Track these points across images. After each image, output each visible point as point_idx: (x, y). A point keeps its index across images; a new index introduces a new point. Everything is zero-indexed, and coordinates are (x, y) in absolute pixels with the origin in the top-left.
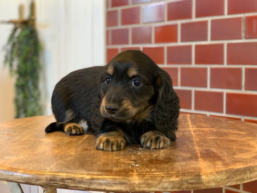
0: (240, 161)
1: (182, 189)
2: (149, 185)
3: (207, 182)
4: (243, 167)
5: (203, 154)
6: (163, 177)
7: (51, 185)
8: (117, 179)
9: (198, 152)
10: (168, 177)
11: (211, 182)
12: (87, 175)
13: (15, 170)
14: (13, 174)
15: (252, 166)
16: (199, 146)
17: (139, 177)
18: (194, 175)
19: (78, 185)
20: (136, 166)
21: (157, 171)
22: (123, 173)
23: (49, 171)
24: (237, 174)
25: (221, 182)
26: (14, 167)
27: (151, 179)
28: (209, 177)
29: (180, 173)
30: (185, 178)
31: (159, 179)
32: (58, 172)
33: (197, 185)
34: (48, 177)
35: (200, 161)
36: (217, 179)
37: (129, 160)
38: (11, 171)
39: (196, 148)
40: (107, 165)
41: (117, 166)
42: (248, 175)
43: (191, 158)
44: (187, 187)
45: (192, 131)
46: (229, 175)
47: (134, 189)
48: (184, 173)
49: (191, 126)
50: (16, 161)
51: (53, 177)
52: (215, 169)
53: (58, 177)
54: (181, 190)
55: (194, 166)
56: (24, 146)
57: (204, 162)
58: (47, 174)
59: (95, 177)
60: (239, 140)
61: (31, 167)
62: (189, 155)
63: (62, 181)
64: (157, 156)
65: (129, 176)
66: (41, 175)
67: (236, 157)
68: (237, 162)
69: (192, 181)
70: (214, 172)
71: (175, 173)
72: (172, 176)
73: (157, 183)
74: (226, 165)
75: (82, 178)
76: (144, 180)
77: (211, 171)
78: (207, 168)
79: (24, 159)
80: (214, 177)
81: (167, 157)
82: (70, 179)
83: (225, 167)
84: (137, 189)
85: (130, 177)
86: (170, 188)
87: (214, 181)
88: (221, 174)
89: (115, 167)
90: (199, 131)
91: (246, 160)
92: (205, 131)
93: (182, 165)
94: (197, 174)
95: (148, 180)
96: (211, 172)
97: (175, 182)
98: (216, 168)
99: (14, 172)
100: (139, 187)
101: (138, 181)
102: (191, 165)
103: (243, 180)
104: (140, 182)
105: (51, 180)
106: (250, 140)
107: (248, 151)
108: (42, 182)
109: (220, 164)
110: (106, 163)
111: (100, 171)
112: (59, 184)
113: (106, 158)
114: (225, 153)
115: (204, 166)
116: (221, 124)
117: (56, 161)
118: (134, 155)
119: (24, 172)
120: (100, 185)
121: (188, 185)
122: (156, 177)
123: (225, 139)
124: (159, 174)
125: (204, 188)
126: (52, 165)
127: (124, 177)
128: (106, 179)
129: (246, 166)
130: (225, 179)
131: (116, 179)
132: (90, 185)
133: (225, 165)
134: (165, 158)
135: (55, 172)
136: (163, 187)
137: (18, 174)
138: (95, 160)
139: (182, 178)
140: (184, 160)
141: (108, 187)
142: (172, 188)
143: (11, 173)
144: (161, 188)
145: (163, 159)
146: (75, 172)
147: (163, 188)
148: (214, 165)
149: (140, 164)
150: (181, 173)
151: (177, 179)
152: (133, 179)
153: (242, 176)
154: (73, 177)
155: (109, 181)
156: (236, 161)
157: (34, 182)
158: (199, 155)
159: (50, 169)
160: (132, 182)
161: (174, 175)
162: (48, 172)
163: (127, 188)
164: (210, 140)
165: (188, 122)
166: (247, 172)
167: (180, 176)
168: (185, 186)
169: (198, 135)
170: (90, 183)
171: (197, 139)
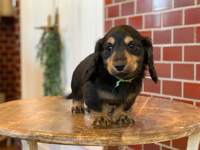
2: (87, 141)
3: (126, 141)
6: (97, 137)
8: (69, 137)
10: (100, 137)
11: (128, 141)
12: (51, 134)
17: (82, 136)
19: (45, 140)
20: (84, 130)
21: (95, 133)
24: (147, 137)
28: (127, 138)
30: (111, 138)
33: (118, 143)
34: (29, 134)
37: (83, 126)
42: (156, 138)
46: (142, 137)
47: (78, 143)
48: (111, 135)
50: (13, 125)
53: (34, 134)
55: (121, 131)
60: (167, 116)
65: (76, 135)
67: (154, 126)
69: (115, 139)
71: (105, 135)
73: (93, 140)
74: (142, 131)
75: (48, 135)
76: (85, 138)
82: (41, 136)
87: (130, 140)
88: (136, 136)
90: (146, 109)
92: (150, 109)
93: (114, 130)
96: (129, 135)
97: (104, 140)
100: (82, 142)
101: (81, 138)
105: (30, 136)
106: (175, 116)
107: (166, 123)
108: (25, 137)
112: (35, 139)
114: (149, 124)
115: (127, 131)
116: (166, 105)
117: (37, 126)
120: (58, 140)
121: (113, 143)
123: (158, 115)
124: (95, 135)
125: (124, 144)
126: (34, 128)
127: (73, 136)
130: (138, 140)
136: (96, 143)
146: (45, 132)
149: (87, 129)
151: (106, 138)
152: (78, 137)
153: (151, 138)
155: (64, 138)
156: (151, 129)
157: (21, 137)
159: (31, 130)
162: (29, 132)
163: (74, 143)
164: (148, 115)
165: (145, 103)
166: (155, 136)
167: (108, 136)
168: (110, 143)
169: (143, 112)
170: (52, 139)
171: (139, 115)
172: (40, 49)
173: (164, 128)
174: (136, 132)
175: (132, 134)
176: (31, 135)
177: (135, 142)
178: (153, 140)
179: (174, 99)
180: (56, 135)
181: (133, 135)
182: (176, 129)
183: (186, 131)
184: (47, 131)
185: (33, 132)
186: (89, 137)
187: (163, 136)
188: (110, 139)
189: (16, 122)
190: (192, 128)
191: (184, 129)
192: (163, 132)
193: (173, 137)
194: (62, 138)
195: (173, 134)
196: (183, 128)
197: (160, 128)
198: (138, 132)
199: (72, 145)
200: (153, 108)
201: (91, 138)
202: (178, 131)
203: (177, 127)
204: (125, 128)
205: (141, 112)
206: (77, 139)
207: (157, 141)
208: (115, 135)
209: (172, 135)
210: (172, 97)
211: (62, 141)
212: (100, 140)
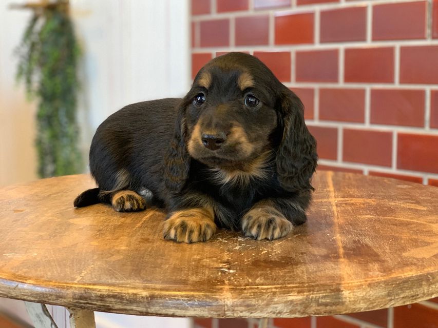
0: (412, 264)
1: (307, 314)
2: (249, 307)
3: (353, 301)
4: (416, 274)
5: (349, 249)
6: (274, 293)
7: (82, 306)
8: (196, 297)
9: (340, 244)
10: (284, 293)
11: (358, 302)
12: (143, 290)
13: (21, 279)
14: (17, 286)
15: (431, 272)
16: (342, 233)
17: (233, 294)
18: (330, 290)
19: (128, 307)
20: (229, 273)
21: (265, 282)
22: (206, 287)
23: (78, 281)
24: (404, 287)
25: (377, 301)
26: (20, 273)
27: (254, 298)
28: (356, 294)
29: (304, 287)
30: (314, 296)
31: (268, 296)
32: (94, 284)
33: (334, 308)
34: (77, 292)
35: (343, 262)
36: (369, 296)
37: (219, 261)
38: (13, 281)
39: (338, 237)
40: (181, 270)
41: (197, 273)
42: (425, 289)
43: (326, 257)
44: (317, 310)
45: (334, 203)
46: (391, 289)
47: (225, 315)
48: (313, 286)
49: (332, 194)
50: (23, 263)
51: (86, 293)
52: (366, 279)
53: (94, 292)
54: (306, 316)
55: (330, 272)
56: (40, 234)
57: (349, 266)
58: (75, 288)
59: (157, 293)
60: (414, 223)
61: (49, 274)
62: (323, 251)
63: (101, 300)
64: (268, 253)
65: (215, 292)
66: (64, 288)
67: (405, 254)
68: (407, 265)
69: (324, 299)
70: (365, 284)
71: (296, 287)
72: (292, 291)
73: (264, 305)
74: (386, 270)
75: (135, 295)
76: (242, 298)
77: (360, 282)
78: (353, 276)
79: (38, 259)
80: (364, 293)
81: (285, 255)
82: (114, 296)
83: (384, 274)
84: (229, 315)
85: (218, 294)
86: (286, 312)
87: (364, 299)
88: (376, 288)
89: (193, 274)
90: (346, 204)
91: (423, 262)
92: (357, 205)
93: (310, 271)
94: (334, 287)
95: (249, 298)
96: (360, 284)
97: (296, 301)
98: (368, 277)
99: (19, 282)
100: (233, 310)
101: (231, 300)
102: (325, 270)
103: (415, 297)
104: (235, 303)
105: (81, 298)
106: (433, 223)
107: (428, 244)
108: (65, 300)
109: (377, 270)
110: (178, 267)
111: (166, 282)
112: (95, 304)
113: (179, 256)
114: (388, 248)
115: (347, 274)
116: (384, 191)
117: (92, 263)
118: (229, 251)
119: (35, 283)
120: (165, 308)
121: (319, 308)
122: (263, 293)
123: (389, 220)
124: (268, 289)
125: (347, 312)
126: (85, 270)
127: (207, 294)
128: (176, 298)
129: (421, 274)
130: (383, 297)
131: (193, 296)
132: (149, 308)
133: (384, 271)
134: (281, 257)
135: (90, 284)
136: (274, 310)
137: (26, 286)
138: (159, 261)
139: (307, 296)
140: (315, 260)
141: (179, 311)
142: (290, 312)
143: (14, 284)
144: (271, 312)
145: (277, 260)
146: (123, 284)
147: (274, 313)
148: (366, 270)
149: (236, 269)
150: (307, 287)
151: (300, 297)
152: (223, 297)
153: (415, 290)
154: (119, 293)
155: (182, 301)
156: (405, 264)
157: (53, 300)
158: (341, 251)
159: (81, 278)
160: (221, 303)
161: (294, 291)
162: (76, 284)
163: (212, 312)
164: (363, 222)
165: (328, 187)
166: (424, 283)
167: (304, 292)
168: (313, 309)
169: (343, 212)
170: (148, 303)
171: (341, 221)
174: (371, 273)
175: (366, 281)
176: (85, 295)
178: (418, 295)
180: (159, 291)
188: (312, 298)
194: (178, 302)
197: (425, 258)
198: (378, 276)
200: (361, 200)
201: (259, 297)
204: (335, 263)
205: (338, 212)
208: (323, 285)
211: (178, 308)
212: (285, 302)
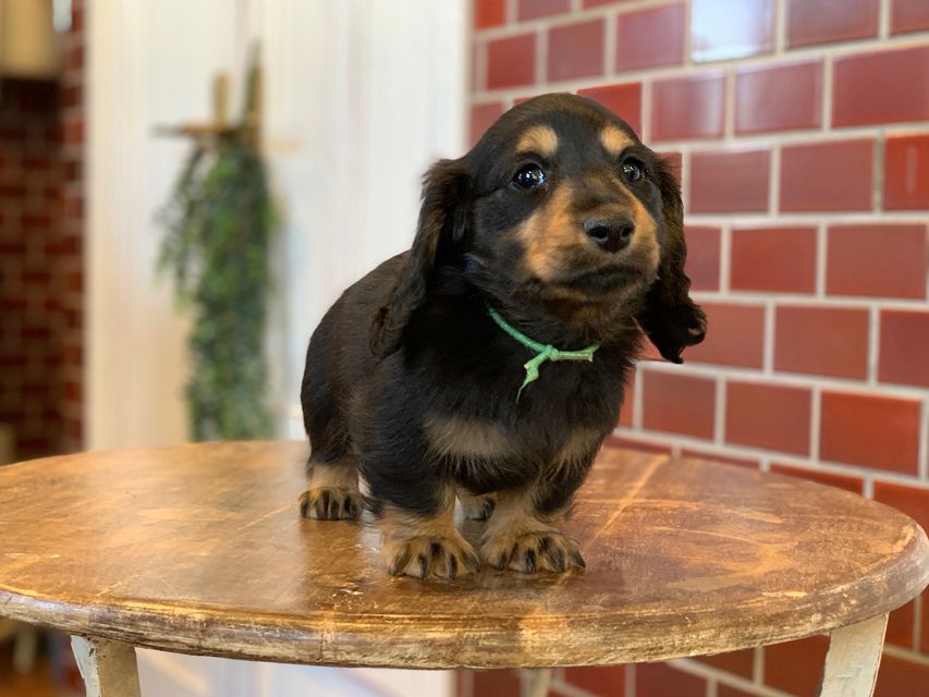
1: (457, 662)
2: (362, 647)
3: (538, 647)
4: (663, 613)
10: (423, 627)
11: (548, 649)
12: (197, 611)
17: (338, 624)
18: (501, 626)
19: (171, 638)
20: (350, 596)
21: (399, 609)
23: (103, 594)
25: (583, 651)
28: (546, 636)
29: (459, 619)
30: (471, 634)
32: (125, 599)
33: (504, 656)
34: (97, 610)
35: (553, 591)
36: (569, 641)
38: (5, 590)
42: (676, 639)
43: (531, 583)
44: (474, 657)
45: (622, 507)
46: (610, 633)
47: (321, 656)
48: (473, 619)
49: (634, 492)
51: (110, 612)
52: (570, 615)
53: (122, 611)
54: (455, 666)
55: (519, 603)
57: (558, 596)
58: (94, 603)
59: (218, 615)
60: (734, 541)
63: (131, 624)
67: (671, 585)
68: (658, 600)
69: (489, 641)
70: (564, 621)
71: (445, 619)
72: (435, 625)
73: (386, 643)
74: (615, 604)
75: (184, 617)
76: (352, 632)
77: (557, 618)
78: (551, 610)
80: (560, 636)
82: (151, 619)
83: (607, 609)
85: (314, 622)
86: (422, 659)
87: (557, 645)
88: (583, 629)
90: (643, 507)
91: (691, 597)
92: (661, 511)
93: (487, 599)
94: (509, 623)
95: (363, 632)
96: (555, 620)
97: (439, 641)
98: (575, 612)
99: (15, 592)
100: (336, 650)
101: (333, 633)
103: (655, 651)
104: (340, 638)
108: (78, 623)
109: (600, 603)
112: (122, 631)
120: (228, 639)
121: (476, 654)
124: (397, 619)
126: (121, 580)
127: (298, 621)
128: (247, 625)
129: (672, 613)
130: (593, 645)
131: (273, 624)
132: (203, 639)
133: (610, 605)
136: (402, 654)
139: (459, 633)
141: (249, 646)
142: (429, 658)
144: (398, 657)
146: (169, 600)
148: (580, 602)
149: (366, 591)
150: (463, 620)
151: (447, 635)
152: (321, 628)
154: (159, 614)
155: (255, 631)
156: (656, 598)
159: (109, 590)
161: (440, 625)
163: (301, 651)
164: (646, 536)
165: (639, 480)
166: (674, 628)
167: (456, 627)
168: (467, 655)
169: (625, 520)
170: (202, 631)
171: (608, 533)
172: (173, 228)
173: (714, 593)
174: (584, 607)
175: (568, 617)
176: (108, 615)
177: (579, 656)
178: (661, 648)
179: (776, 469)
180: (222, 613)
181: (572, 622)
182: (769, 598)
183: (818, 611)
184: (181, 598)
185: (118, 599)
186: (369, 625)
187: (708, 629)
188: (468, 636)
189: (43, 553)
190: (846, 596)
191: (808, 602)
192: (710, 610)
193: (755, 637)
194: (249, 632)
195: (757, 624)
196: (802, 594)
197: (699, 592)
198: (593, 612)
199: (294, 663)
200: (676, 504)
201: (380, 631)
202: (780, 610)
203: (773, 592)
204: (538, 591)
205: (616, 519)
206: (317, 637)
207: (682, 650)
208: (491, 619)
209: (749, 624)
210: (766, 459)
211: (248, 642)
212: (422, 641)
